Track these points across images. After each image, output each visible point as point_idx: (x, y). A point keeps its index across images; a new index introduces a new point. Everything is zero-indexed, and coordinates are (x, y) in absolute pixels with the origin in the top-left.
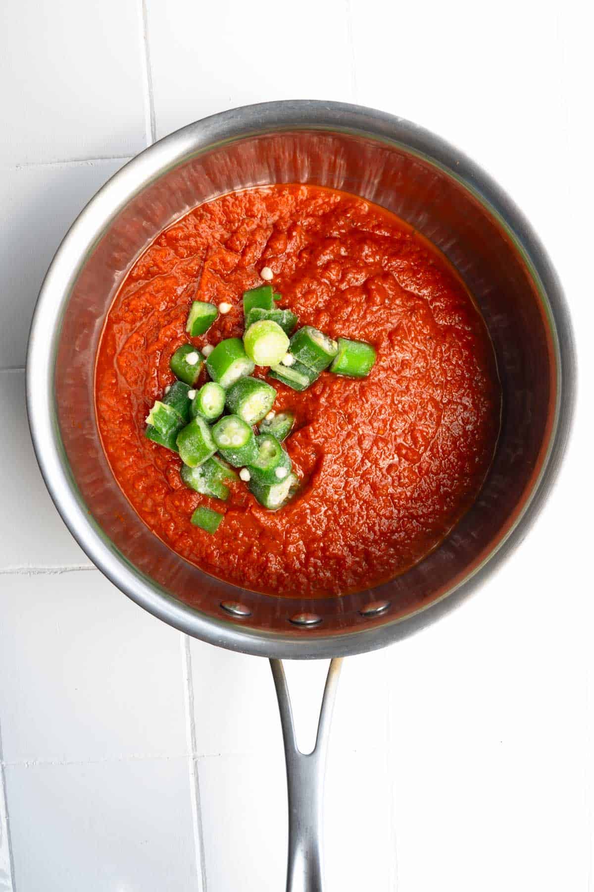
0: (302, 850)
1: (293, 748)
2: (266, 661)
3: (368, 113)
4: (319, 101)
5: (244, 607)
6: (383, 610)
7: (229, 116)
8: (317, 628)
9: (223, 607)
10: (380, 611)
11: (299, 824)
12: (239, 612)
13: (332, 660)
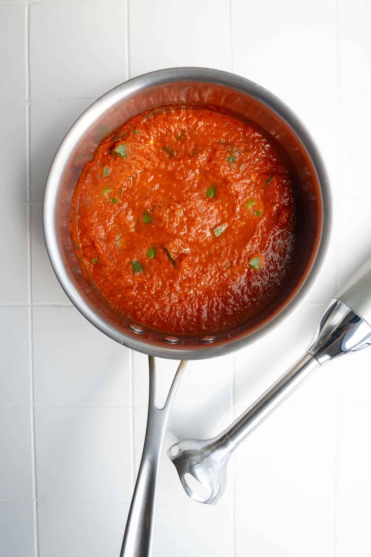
0: (149, 459)
1: (153, 404)
2: (147, 356)
3: (241, 79)
4: (218, 70)
5: (140, 328)
6: (212, 340)
7: (170, 71)
8: (176, 345)
9: (130, 327)
10: (210, 341)
11: (150, 444)
12: (138, 331)
13: (182, 361)
